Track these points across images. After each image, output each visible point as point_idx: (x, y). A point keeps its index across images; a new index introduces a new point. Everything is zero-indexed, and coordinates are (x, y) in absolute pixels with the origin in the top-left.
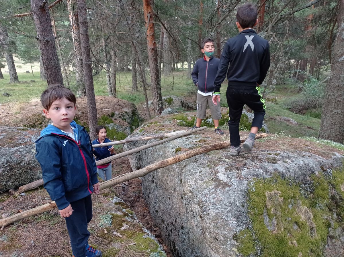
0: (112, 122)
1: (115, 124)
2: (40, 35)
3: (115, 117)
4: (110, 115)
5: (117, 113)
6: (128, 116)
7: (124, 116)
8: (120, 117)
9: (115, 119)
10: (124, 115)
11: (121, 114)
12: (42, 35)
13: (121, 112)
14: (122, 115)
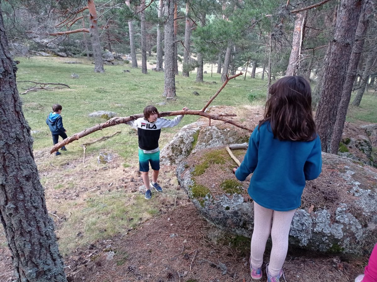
0: (347, 151)
1: (351, 154)
2: (341, 36)
3: (350, 145)
4: (345, 141)
5: (353, 139)
6: (368, 147)
7: (362, 146)
8: (357, 146)
9: (350, 147)
10: (363, 144)
11: (358, 142)
12: (344, 36)
13: (359, 140)
14: (360, 143)
